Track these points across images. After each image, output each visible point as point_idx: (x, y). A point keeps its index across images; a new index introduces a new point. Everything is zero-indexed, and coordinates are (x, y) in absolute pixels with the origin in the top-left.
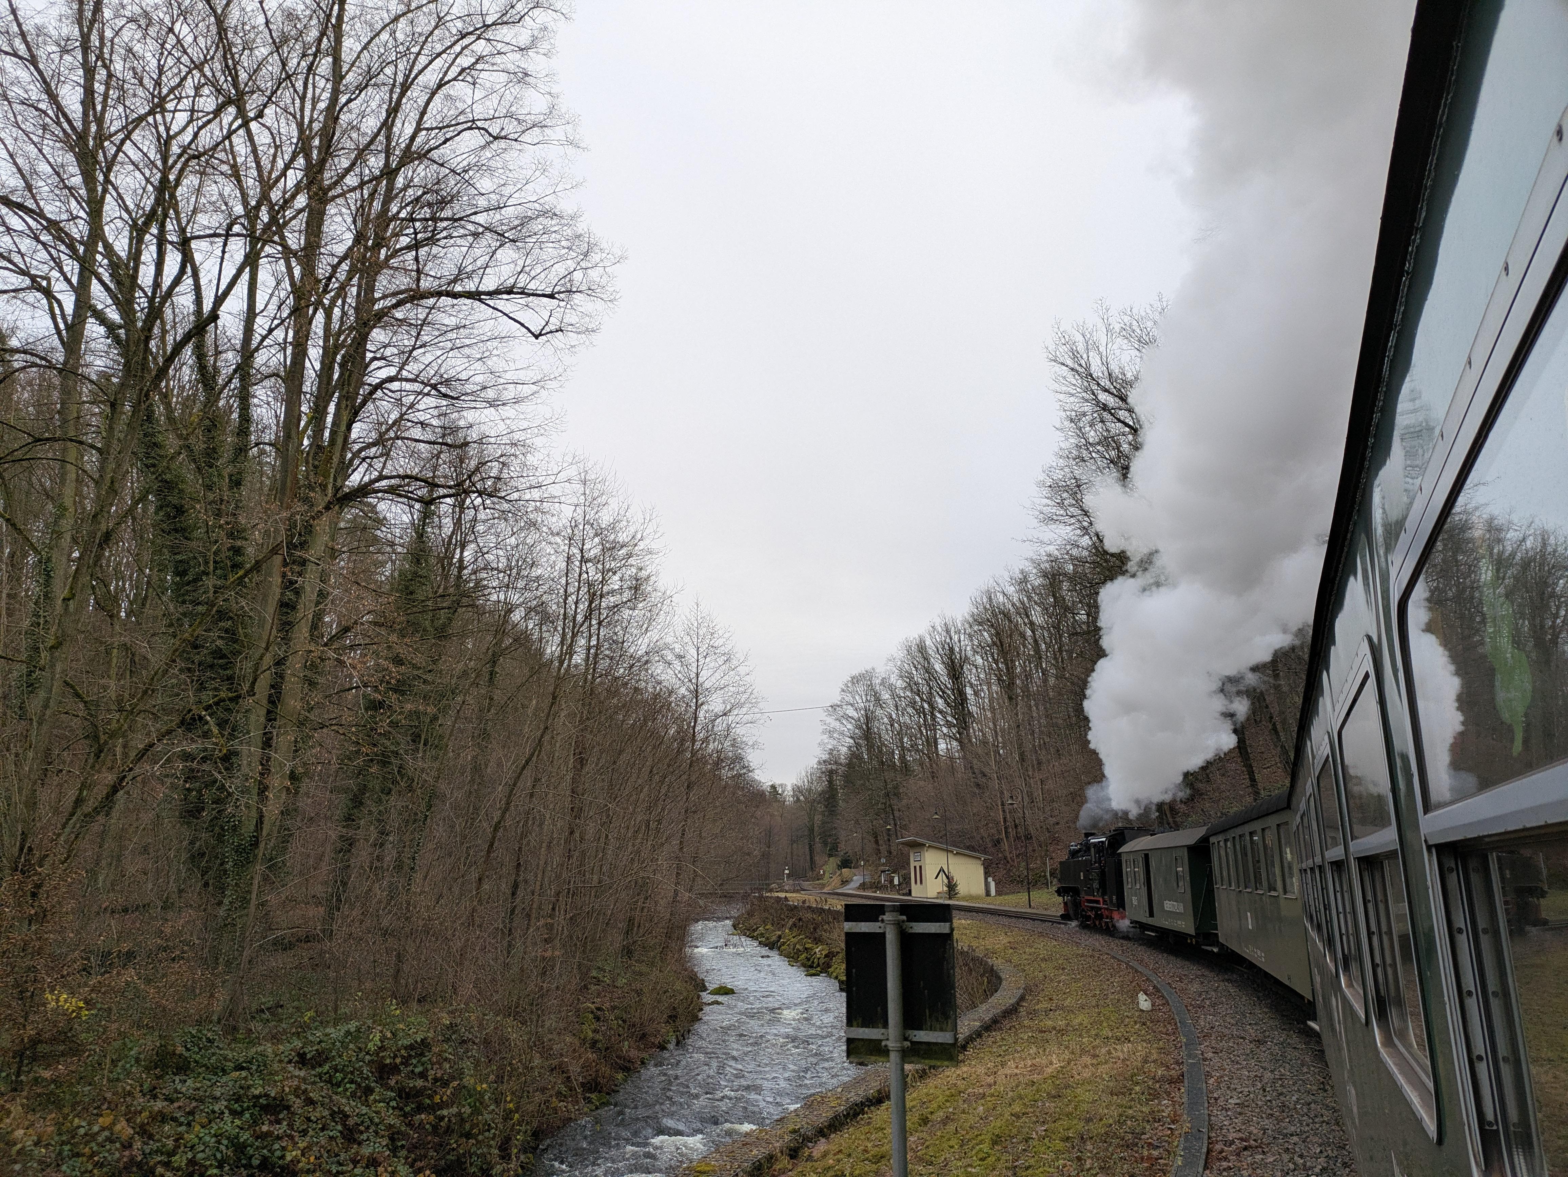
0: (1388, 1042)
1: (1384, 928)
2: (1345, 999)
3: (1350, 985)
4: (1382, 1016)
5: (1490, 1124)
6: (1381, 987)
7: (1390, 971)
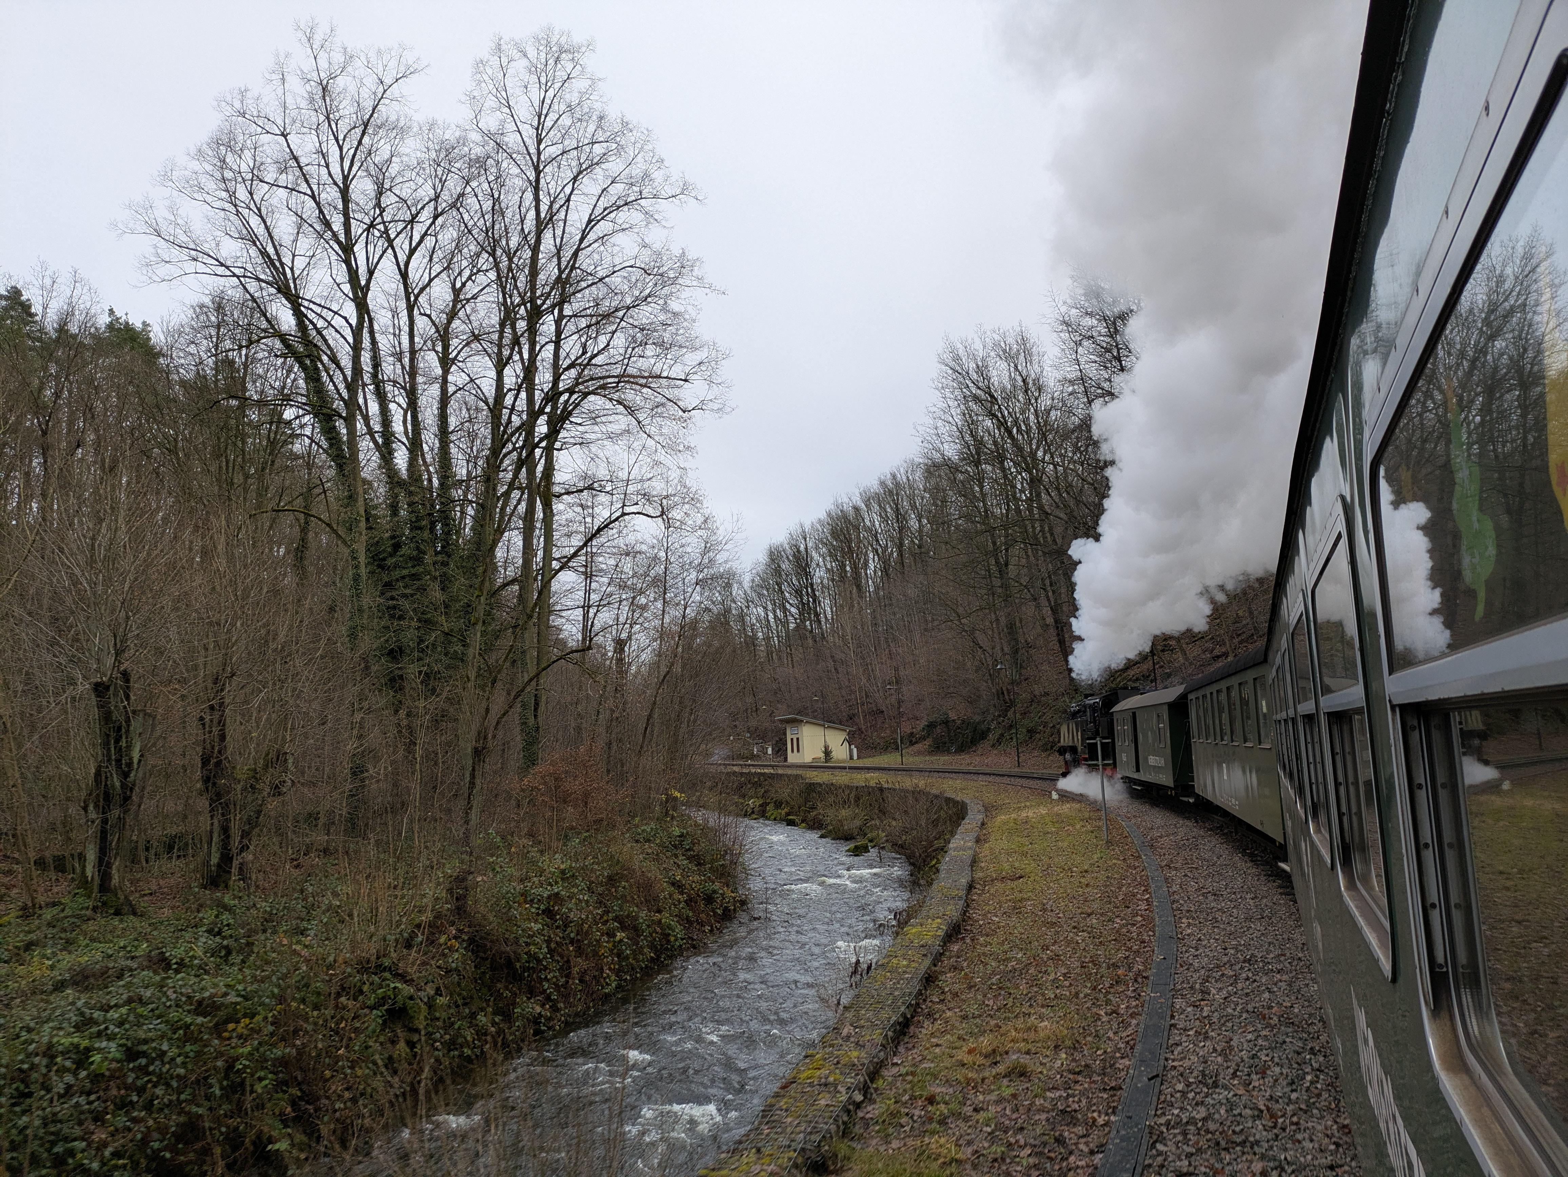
0: (1351, 885)
1: (1351, 779)
2: (1312, 844)
3: (1318, 831)
4: (1347, 862)
5: (1441, 966)
6: (1346, 835)
7: (1355, 819)
